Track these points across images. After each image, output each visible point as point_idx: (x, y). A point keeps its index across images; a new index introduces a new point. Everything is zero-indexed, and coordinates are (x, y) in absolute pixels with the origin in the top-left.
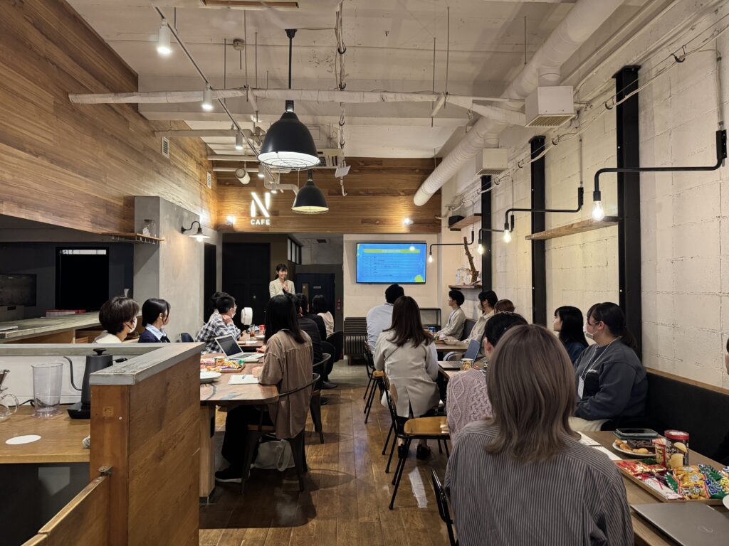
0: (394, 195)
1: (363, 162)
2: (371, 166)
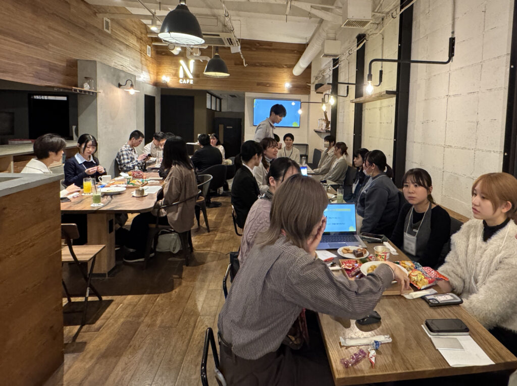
0: (279, 68)
1: (258, 43)
2: (264, 47)
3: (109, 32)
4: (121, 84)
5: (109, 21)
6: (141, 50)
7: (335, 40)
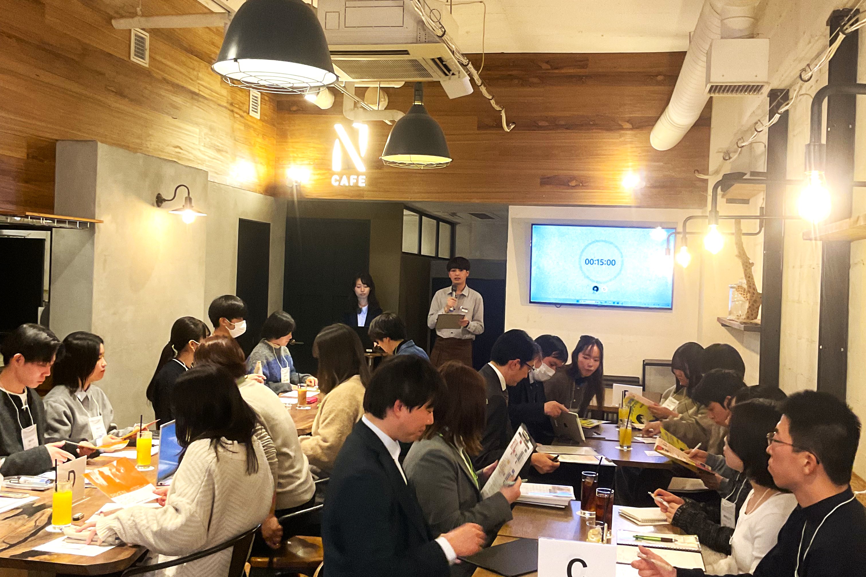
0: (609, 129)
1: (547, 62)
2: (563, 71)
3: (145, 63)
4: (164, 197)
5: (146, 36)
6: (232, 104)
7: (753, 37)
